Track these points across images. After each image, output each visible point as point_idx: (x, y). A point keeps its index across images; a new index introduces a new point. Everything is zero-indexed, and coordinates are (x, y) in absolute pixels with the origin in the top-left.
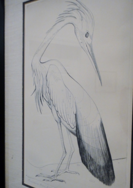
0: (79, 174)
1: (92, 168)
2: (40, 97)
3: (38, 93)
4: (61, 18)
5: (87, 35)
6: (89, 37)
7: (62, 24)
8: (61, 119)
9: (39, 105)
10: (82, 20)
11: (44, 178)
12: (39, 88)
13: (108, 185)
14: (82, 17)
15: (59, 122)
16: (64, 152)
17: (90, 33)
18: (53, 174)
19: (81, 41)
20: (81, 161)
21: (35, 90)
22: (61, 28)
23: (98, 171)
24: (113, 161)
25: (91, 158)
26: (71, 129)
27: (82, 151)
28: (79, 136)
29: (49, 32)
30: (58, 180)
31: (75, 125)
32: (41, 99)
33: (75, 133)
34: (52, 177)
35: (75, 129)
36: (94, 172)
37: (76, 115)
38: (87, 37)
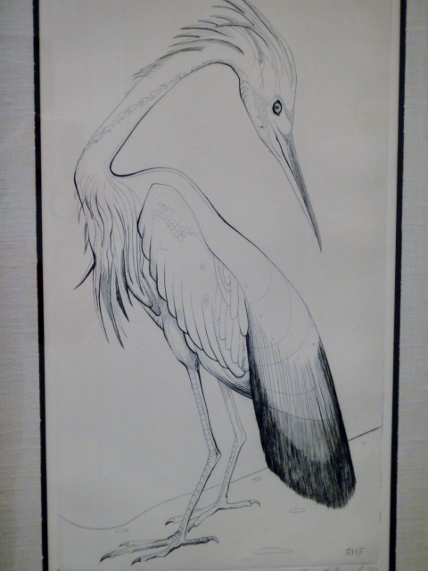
0: (259, 504)
1: (295, 477)
2: (118, 292)
3: (105, 279)
4: (190, 40)
5: (277, 108)
6: (283, 113)
9: (112, 317)
10: (261, 61)
11: (138, 555)
12: (110, 261)
13: (340, 506)
14: (260, 53)
15: (192, 364)
16: (213, 453)
17: (287, 105)
18: (172, 529)
19: (259, 123)
21: (93, 267)
22: (192, 71)
23: (313, 479)
24: (351, 444)
25: (293, 448)
26: (233, 380)
27: (269, 435)
28: (260, 394)
29: (142, 73)
30: (192, 543)
32: (119, 299)
34: (169, 542)
36: (302, 484)
37: (248, 337)
38: (278, 114)
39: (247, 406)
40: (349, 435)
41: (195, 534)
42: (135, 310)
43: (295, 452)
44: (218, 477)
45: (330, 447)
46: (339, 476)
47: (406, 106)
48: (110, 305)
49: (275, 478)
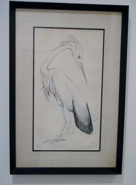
0: (74, 133)
1: (81, 128)
2: (48, 92)
3: (46, 89)
4: (63, 44)
5: (79, 57)
6: (80, 58)
7: (64, 48)
8: (64, 104)
9: (47, 96)
10: (76, 48)
11: (51, 142)
12: (47, 86)
13: (90, 134)
14: (76, 47)
15: (62, 105)
16: (66, 123)
17: (81, 57)
18: (57, 137)
19: (76, 60)
20: (75, 126)
21: (44, 87)
22: (63, 50)
23: (85, 129)
24: (92, 122)
25: (81, 122)
26: (70, 109)
27: (76, 120)
28: (75, 112)
29: (54, 50)
31: (72, 106)
32: (48, 93)
33: (72, 111)
34: (57, 140)
35: (72, 108)
36: (83, 130)
37: (73, 101)
38: (79, 58)
39: (72, 114)
40: (92, 120)
41: (62, 138)
42: (51, 95)
43: (81, 123)
44: (66, 127)
45: (88, 123)
46: (90, 128)
47: (104, 57)
48: (47, 94)
49: (77, 128)
